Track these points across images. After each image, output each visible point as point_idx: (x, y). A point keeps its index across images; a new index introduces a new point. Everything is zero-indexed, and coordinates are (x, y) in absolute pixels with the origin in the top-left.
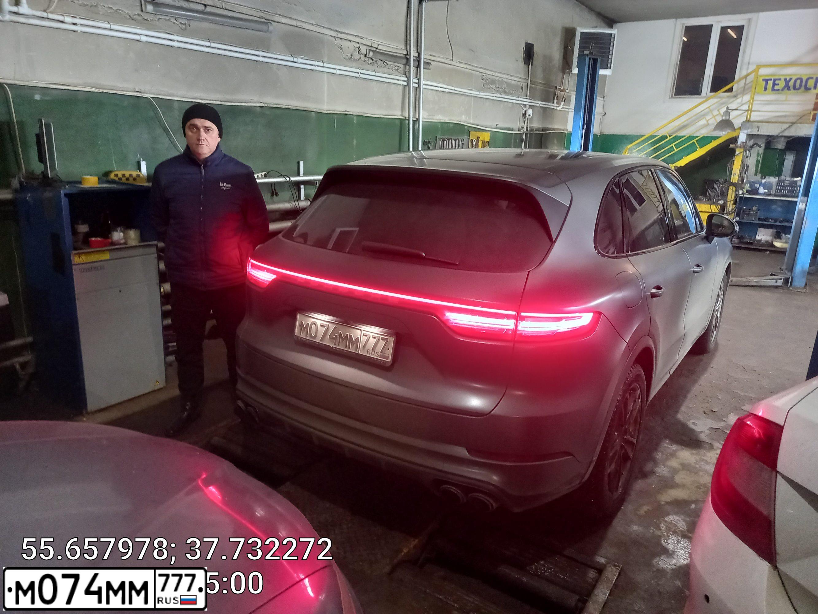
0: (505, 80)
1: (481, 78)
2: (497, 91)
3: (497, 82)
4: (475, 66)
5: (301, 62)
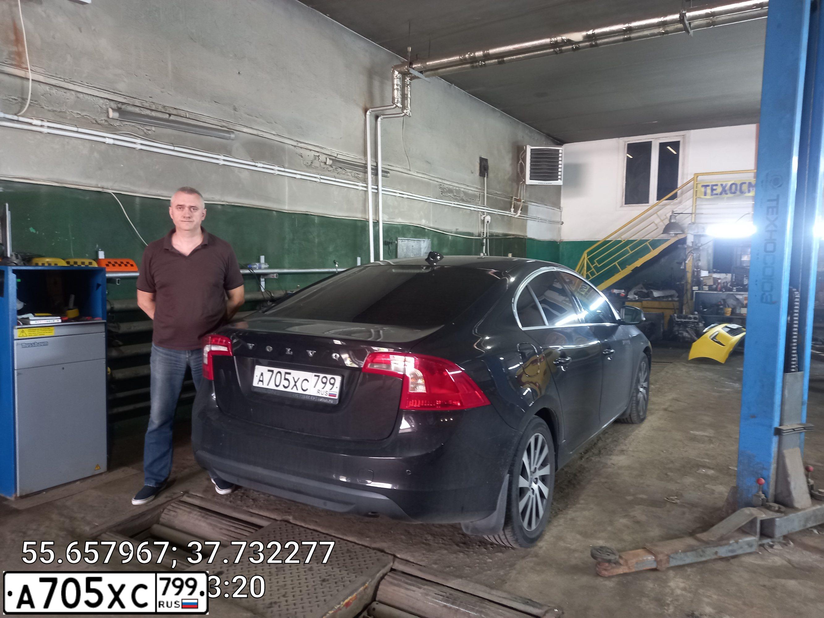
1: (438, 187)
2: (455, 199)
4: (432, 177)
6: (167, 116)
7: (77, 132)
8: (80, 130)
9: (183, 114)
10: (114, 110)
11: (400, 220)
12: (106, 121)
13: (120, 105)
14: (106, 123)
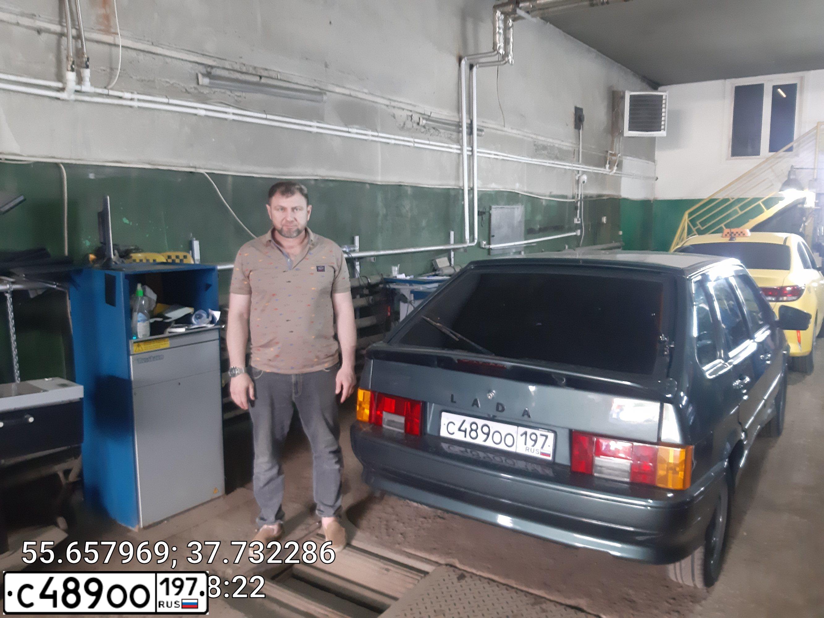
0: (557, 145)
1: (533, 144)
2: (550, 157)
3: (549, 148)
4: (527, 133)
5: (355, 132)
6: (256, 79)
7: (168, 104)
8: (172, 101)
9: (274, 75)
10: (204, 75)
11: (494, 186)
12: (195, 88)
13: (209, 70)
14: (196, 91)
